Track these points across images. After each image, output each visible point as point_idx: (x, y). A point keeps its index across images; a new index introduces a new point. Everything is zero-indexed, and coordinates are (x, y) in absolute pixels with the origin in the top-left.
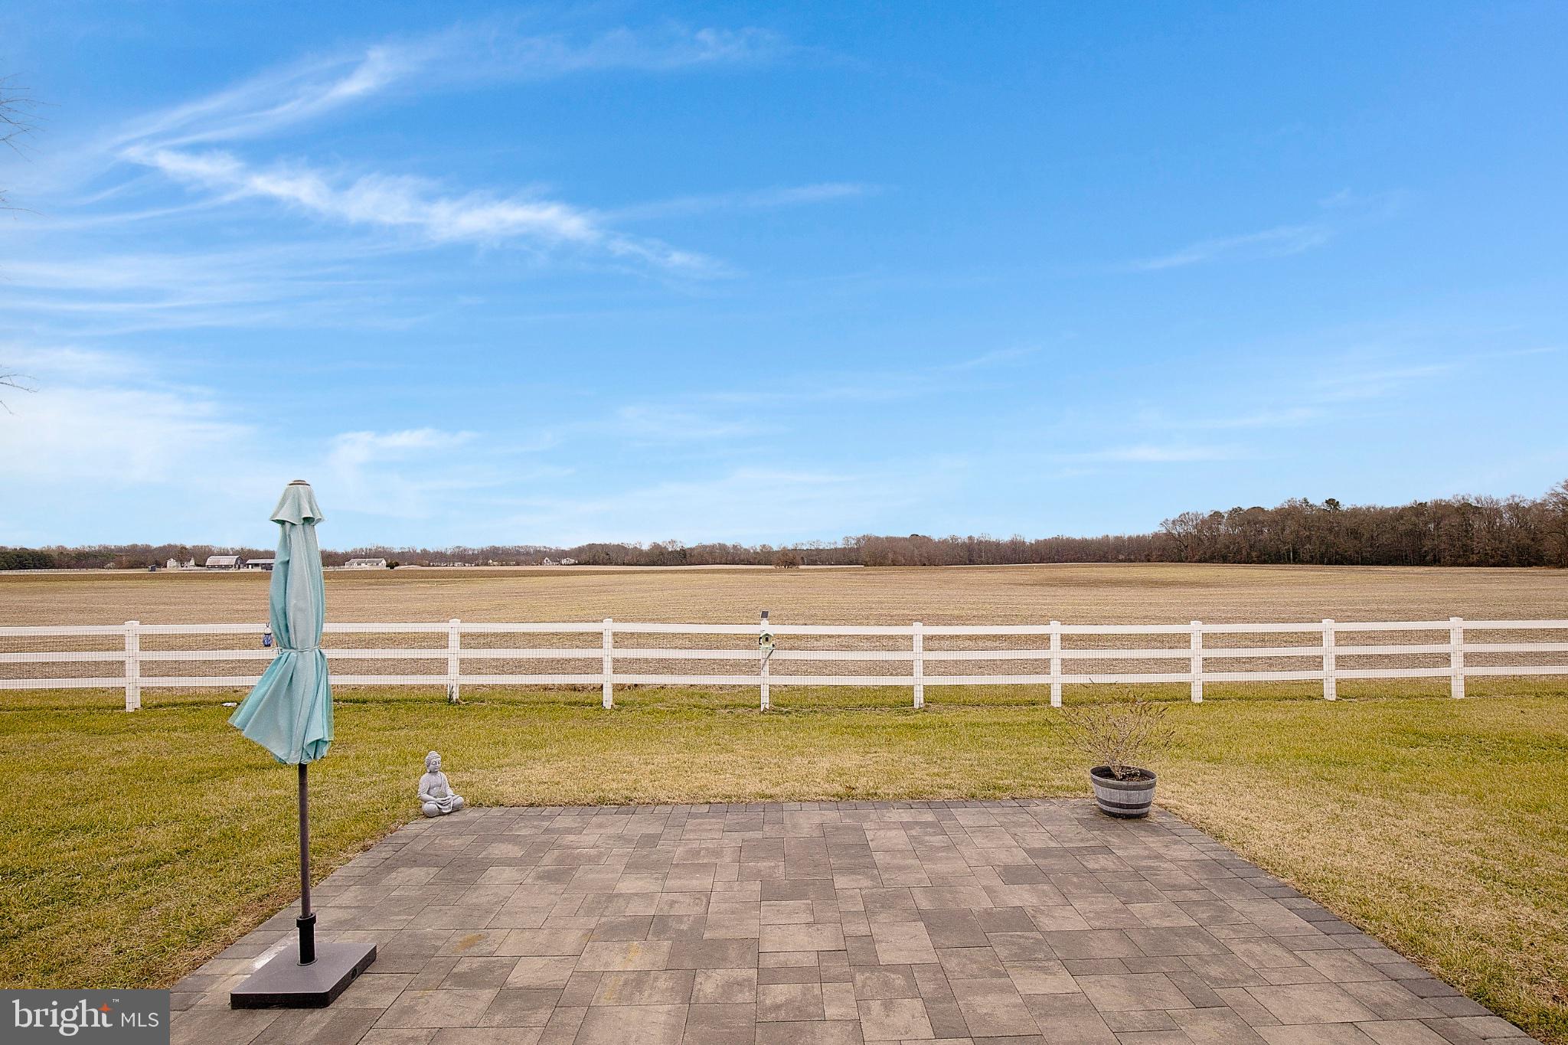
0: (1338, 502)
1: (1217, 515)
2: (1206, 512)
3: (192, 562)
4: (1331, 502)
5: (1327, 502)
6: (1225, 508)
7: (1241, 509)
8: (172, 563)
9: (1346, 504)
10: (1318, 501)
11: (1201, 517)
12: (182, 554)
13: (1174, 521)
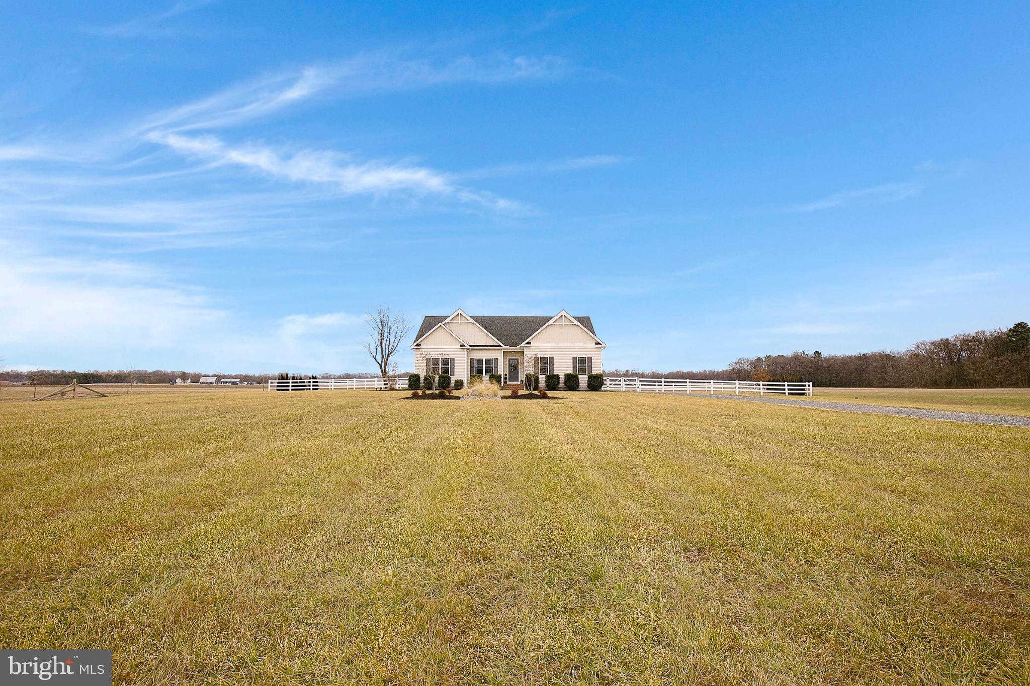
0: (820, 353)
1: (759, 359)
2: (753, 357)
3: (189, 380)
4: (817, 353)
5: (814, 353)
6: (763, 356)
7: (771, 356)
8: (179, 381)
9: (825, 354)
10: (810, 352)
11: (750, 360)
12: (184, 376)
13: (736, 363)
